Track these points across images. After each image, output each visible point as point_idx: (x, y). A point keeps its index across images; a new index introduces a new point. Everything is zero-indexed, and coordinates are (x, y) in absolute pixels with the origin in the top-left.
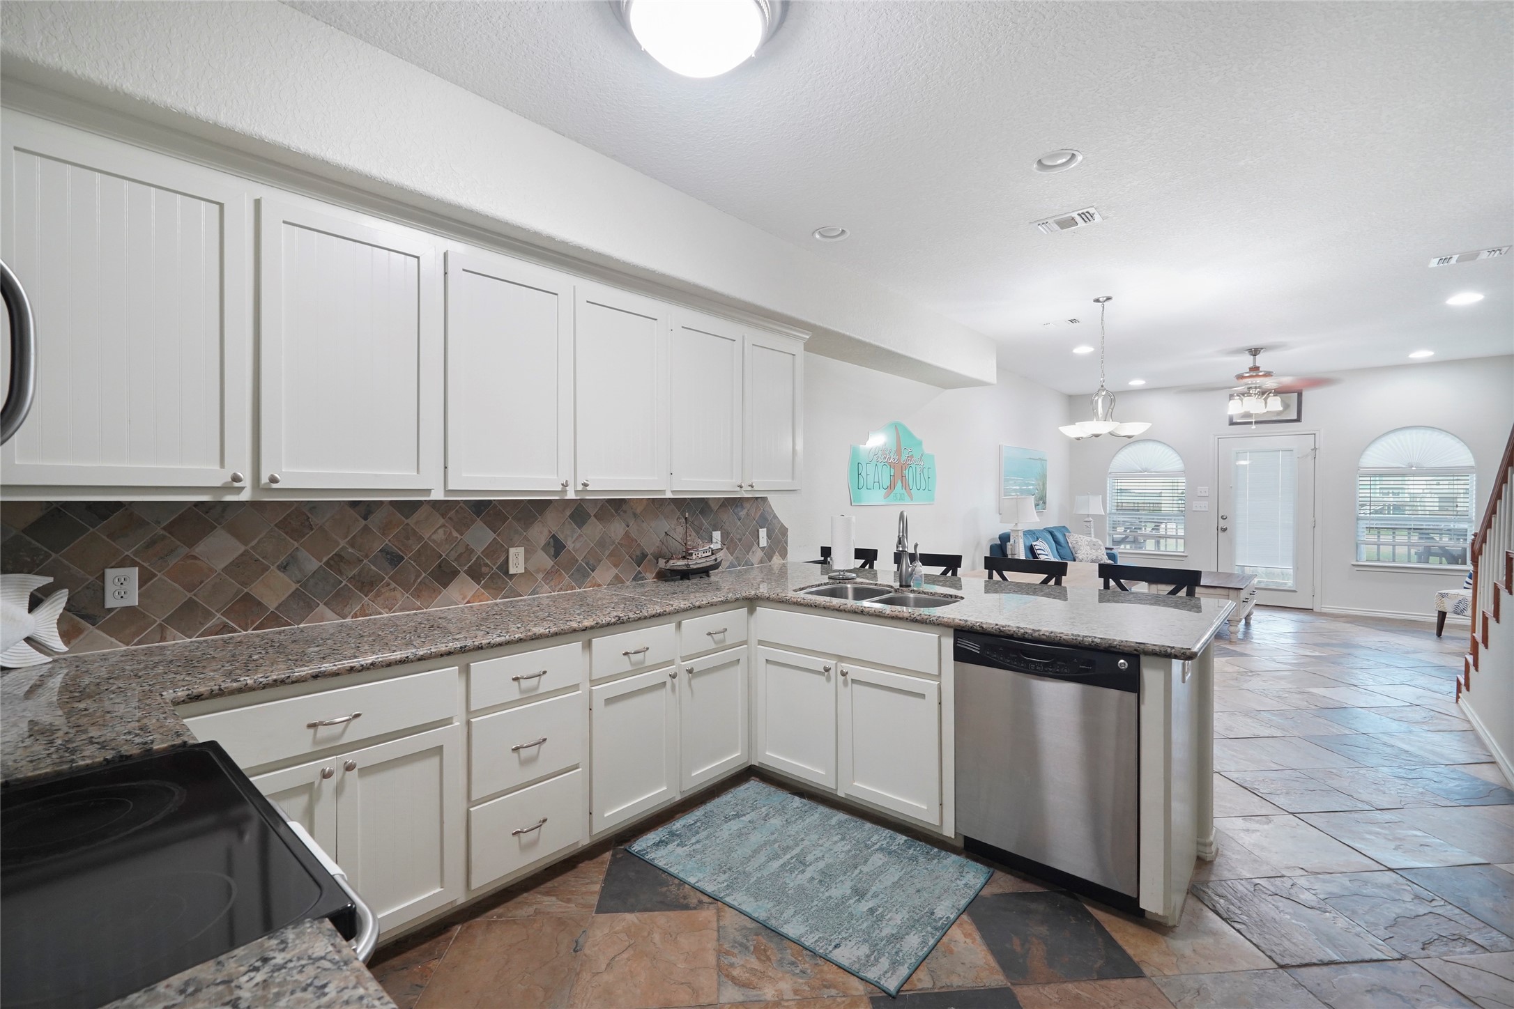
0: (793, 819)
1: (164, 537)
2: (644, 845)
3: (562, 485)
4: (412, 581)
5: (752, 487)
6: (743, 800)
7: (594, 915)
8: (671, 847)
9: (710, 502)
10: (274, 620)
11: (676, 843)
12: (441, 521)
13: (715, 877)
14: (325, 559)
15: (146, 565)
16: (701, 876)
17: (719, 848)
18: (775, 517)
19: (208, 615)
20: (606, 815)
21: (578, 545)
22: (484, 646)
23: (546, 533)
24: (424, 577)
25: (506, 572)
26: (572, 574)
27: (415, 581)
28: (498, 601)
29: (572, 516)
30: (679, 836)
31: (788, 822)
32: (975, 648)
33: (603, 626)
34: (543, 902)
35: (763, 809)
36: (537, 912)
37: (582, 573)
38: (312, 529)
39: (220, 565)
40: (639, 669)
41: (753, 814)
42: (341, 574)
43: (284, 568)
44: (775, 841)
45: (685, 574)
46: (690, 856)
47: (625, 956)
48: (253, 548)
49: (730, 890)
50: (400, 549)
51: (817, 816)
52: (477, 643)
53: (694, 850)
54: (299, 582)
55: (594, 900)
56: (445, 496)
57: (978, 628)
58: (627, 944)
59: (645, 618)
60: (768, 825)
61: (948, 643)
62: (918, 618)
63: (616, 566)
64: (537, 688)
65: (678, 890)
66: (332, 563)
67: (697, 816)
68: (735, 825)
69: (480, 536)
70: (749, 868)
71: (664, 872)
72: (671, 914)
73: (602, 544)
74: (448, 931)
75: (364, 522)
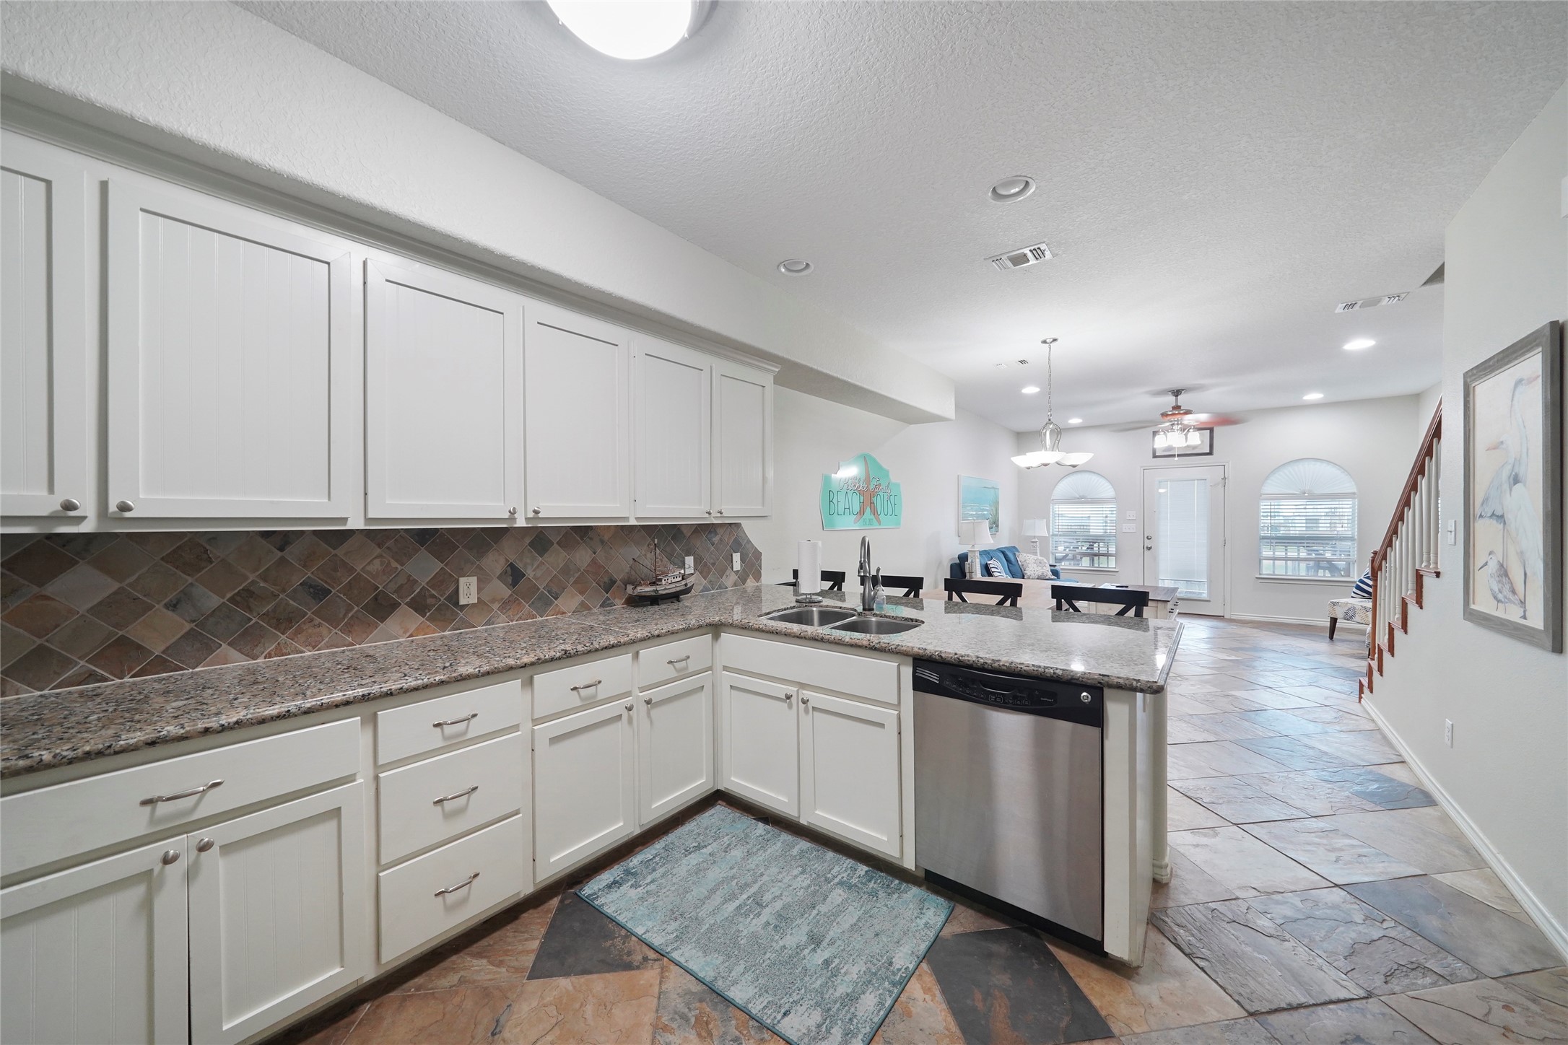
0: (755, 850)
2: (596, 888)
3: (510, 512)
4: (341, 616)
5: (721, 513)
6: (706, 829)
7: (525, 981)
8: (625, 888)
9: (683, 529)
10: (161, 664)
11: (630, 883)
12: (378, 551)
13: (665, 926)
14: (229, 596)
16: (650, 924)
17: (673, 889)
18: (749, 542)
19: (66, 663)
20: (552, 861)
21: (539, 573)
22: (394, 693)
23: (502, 561)
24: (356, 612)
25: (456, 603)
26: (533, 603)
28: (447, 633)
29: (531, 544)
30: (634, 874)
31: (749, 853)
32: (934, 678)
33: (546, 661)
35: (726, 839)
36: (462, 981)
37: (544, 600)
38: (211, 562)
39: (83, 607)
40: (590, 703)
41: (715, 845)
42: (250, 610)
43: (173, 606)
44: (733, 878)
45: (655, 600)
46: (642, 899)
47: (549, 1038)
48: (130, 585)
49: (679, 942)
50: (326, 582)
51: (779, 844)
52: (384, 690)
53: (647, 892)
54: (193, 621)
55: (528, 961)
56: (366, 525)
57: (937, 658)
58: (554, 1021)
59: (597, 650)
60: (728, 857)
61: (907, 672)
62: (877, 646)
63: (582, 593)
64: (465, 733)
65: (624, 943)
66: (238, 599)
67: (656, 849)
68: (694, 859)
69: (425, 568)
70: (702, 912)
71: (612, 920)
72: (610, 976)
73: (566, 571)
74: (354, 1012)
75: (279, 554)
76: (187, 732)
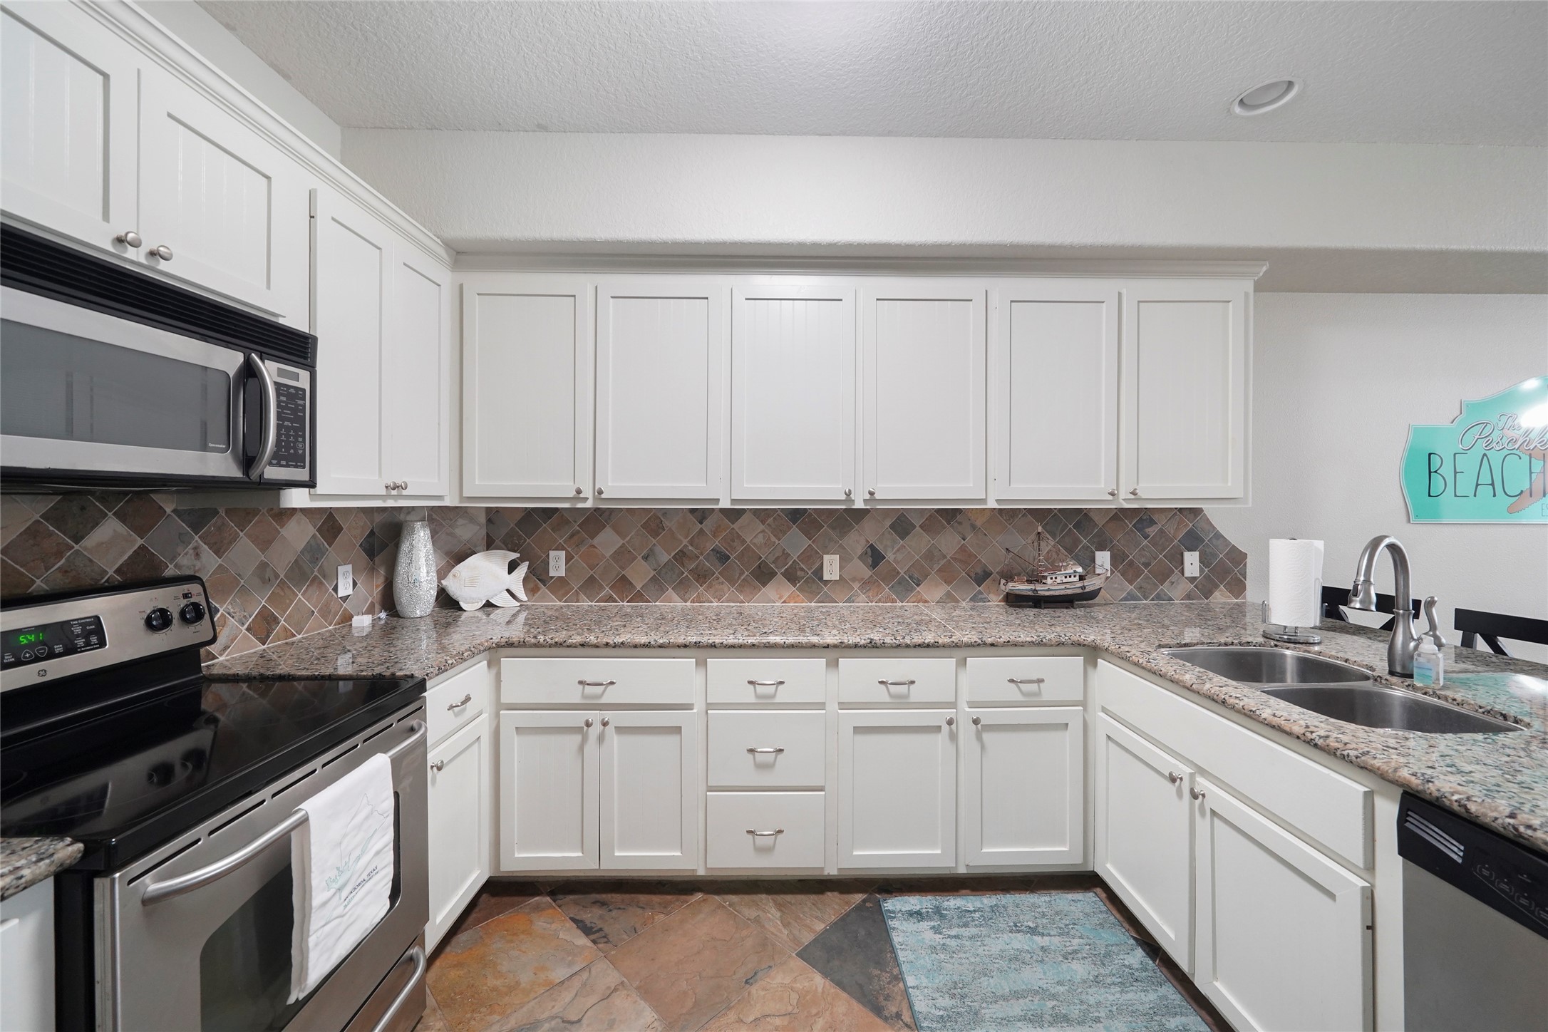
0: (1109, 980)
1: (578, 532)
2: (898, 907)
3: (846, 493)
4: (736, 577)
5: (1134, 493)
6: (1057, 913)
7: (794, 955)
8: (925, 925)
10: (639, 597)
11: (932, 924)
12: (762, 527)
13: (938, 995)
14: (673, 554)
15: (569, 550)
16: (925, 982)
17: (973, 960)
18: (1218, 536)
19: (601, 588)
20: (855, 853)
21: (900, 557)
22: (717, 645)
23: (863, 542)
25: (821, 578)
26: (892, 586)
27: (739, 578)
28: (813, 604)
29: (892, 526)
30: (942, 917)
31: (1097, 980)
32: (1455, 851)
34: (768, 910)
35: (1076, 941)
36: (757, 920)
37: (906, 585)
38: (664, 530)
39: (608, 554)
40: (901, 702)
41: (1056, 940)
42: (683, 565)
43: (646, 558)
44: (1054, 997)
45: (1038, 602)
46: (934, 949)
47: (778, 1021)
48: (627, 542)
49: (939, 1025)
50: (727, 550)
51: (1152, 996)
52: (710, 641)
53: (944, 944)
54: (655, 570)
55: (807, 938)
56: (732, 504)
58: (790, 1009)
59: (908, 646)
60: (1064, 966)
61: (1388, 811)
63: (948, 582)
64: (774, 696)
65: (889, 983)
66: (677, 557)
67: (983, 904)
68: (1020, 941)
69: (796, 543)
70: (986, 1011)
71: (893, 951)
72: (856, 1006)
73: (930, 556)
74: (692, 894)
75: (700, 526)
76: (598, 643)
